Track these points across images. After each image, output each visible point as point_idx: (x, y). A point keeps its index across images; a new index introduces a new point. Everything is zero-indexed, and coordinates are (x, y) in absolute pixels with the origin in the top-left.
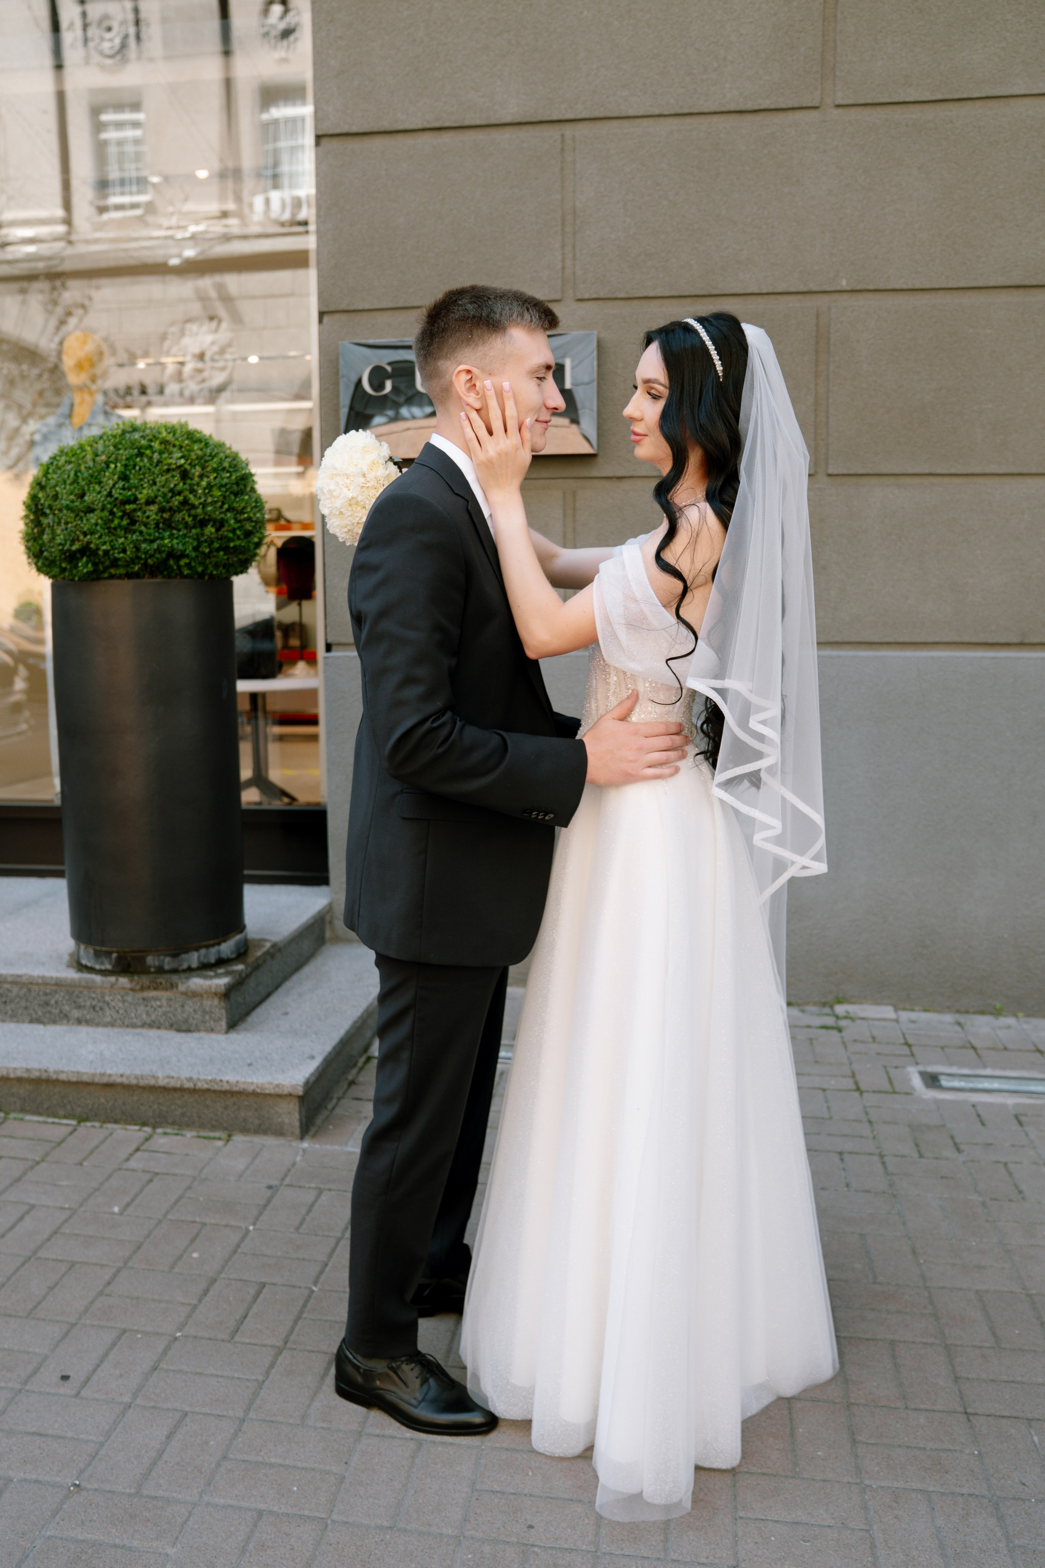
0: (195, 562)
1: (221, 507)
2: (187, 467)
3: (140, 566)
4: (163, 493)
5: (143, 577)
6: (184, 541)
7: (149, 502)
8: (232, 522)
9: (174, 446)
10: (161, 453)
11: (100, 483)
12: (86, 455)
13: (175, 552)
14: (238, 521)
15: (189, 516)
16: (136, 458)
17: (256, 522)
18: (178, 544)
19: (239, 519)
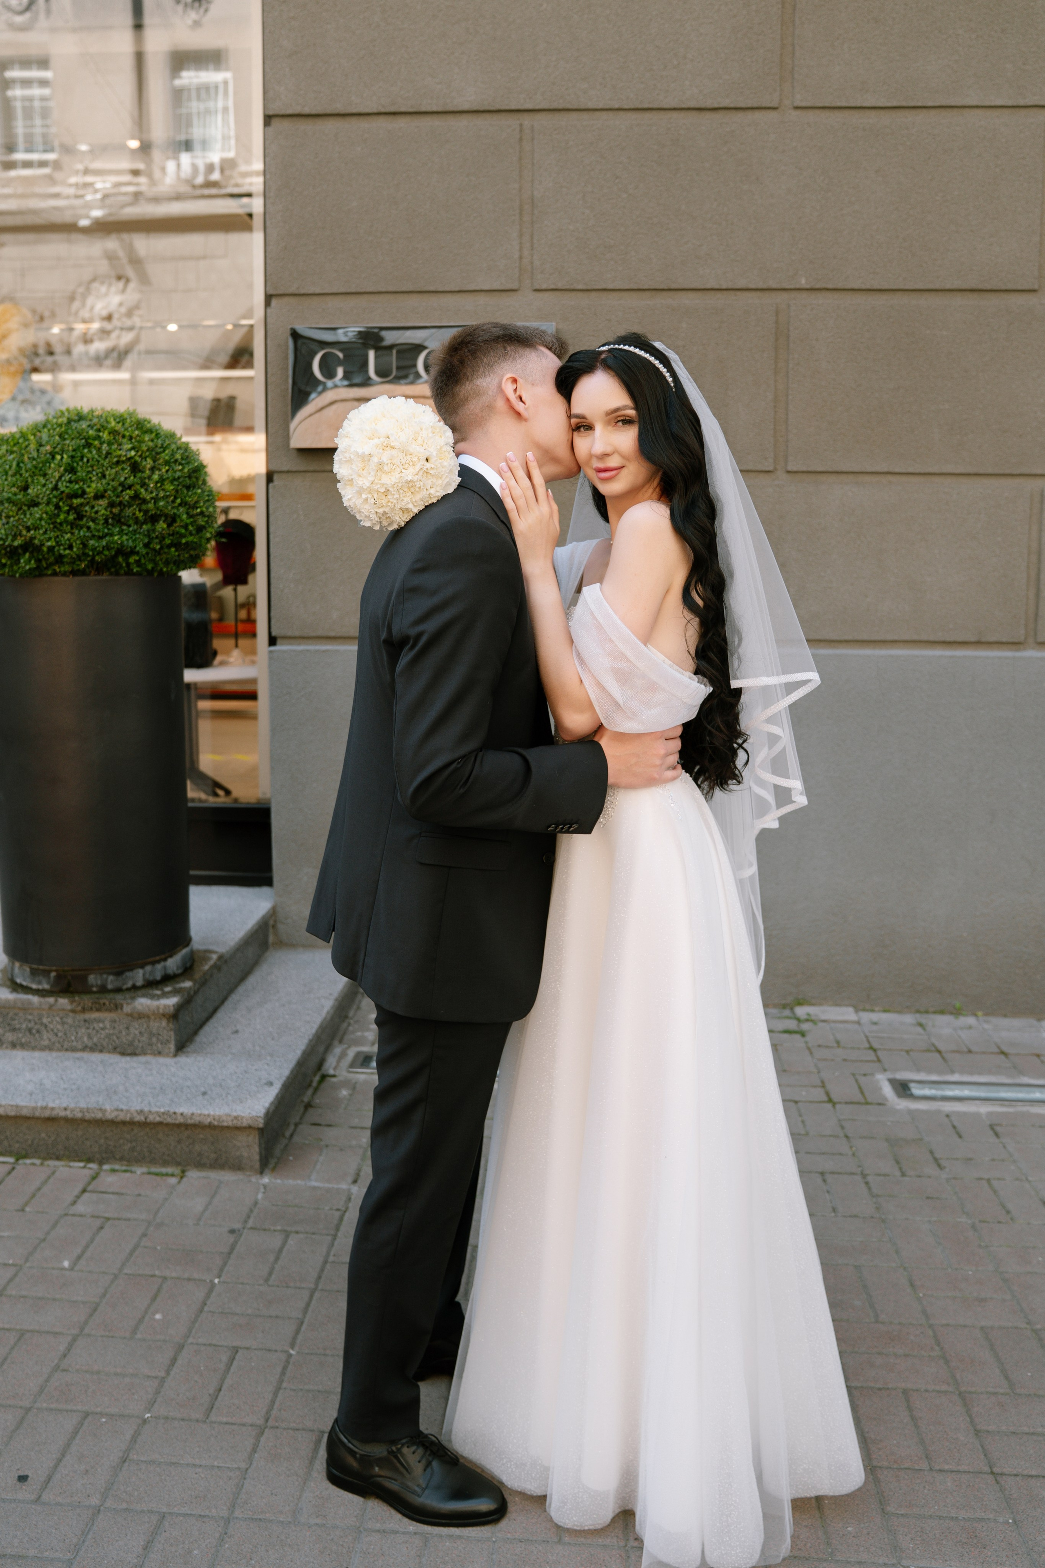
0: (145, 558)
1: (173, 502)
2: (138, 459)
3: (86, 562)
4: (112, 486)
5: (89, 575)
6: (134, 538)
7: (98, 496)
8: (184, 516)
9: (124, 436)
10: (110, 444)
11: (45, 475)
12: (29, 444)
13: (125, 548)
14: (190, 516)
15: (140, 511)
16: (84, 448)
17: (209, 517)
18: (127, 540)
19: (191, 514)
